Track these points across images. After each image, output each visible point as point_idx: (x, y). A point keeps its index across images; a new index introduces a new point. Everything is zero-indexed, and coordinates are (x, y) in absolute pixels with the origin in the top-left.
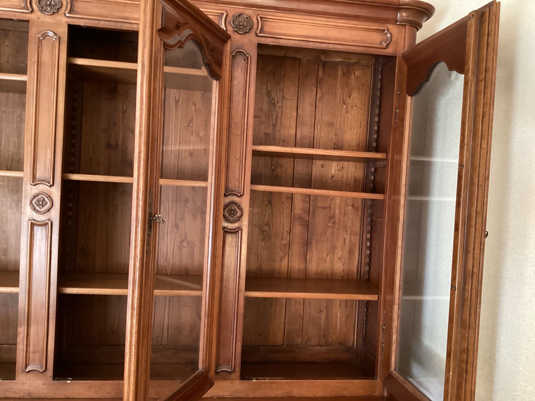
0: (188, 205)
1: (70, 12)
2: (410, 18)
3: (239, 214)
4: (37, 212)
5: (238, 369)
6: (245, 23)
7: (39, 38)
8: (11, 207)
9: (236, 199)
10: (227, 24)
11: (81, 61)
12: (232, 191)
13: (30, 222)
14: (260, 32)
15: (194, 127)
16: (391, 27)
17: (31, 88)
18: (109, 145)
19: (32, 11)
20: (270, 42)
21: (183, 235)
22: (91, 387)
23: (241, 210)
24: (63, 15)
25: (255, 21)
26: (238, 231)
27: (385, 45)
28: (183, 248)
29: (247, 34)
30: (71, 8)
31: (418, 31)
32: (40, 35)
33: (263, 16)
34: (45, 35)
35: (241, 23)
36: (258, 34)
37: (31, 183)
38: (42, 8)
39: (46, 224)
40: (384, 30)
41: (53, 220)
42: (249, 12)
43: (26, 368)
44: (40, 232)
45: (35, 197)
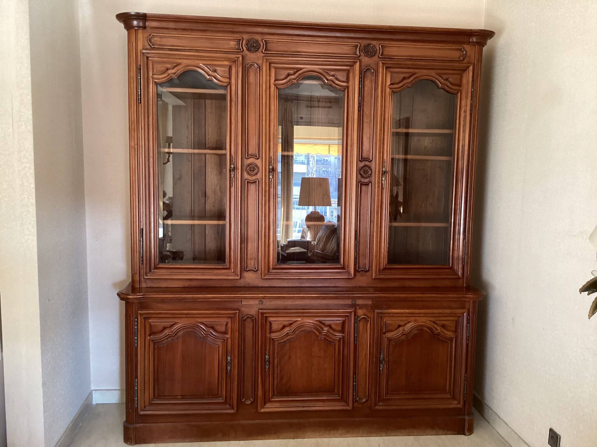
1: (265, 51)
2: (478, 41)
3: (370, 172)
4: (250, 175)
6: (372, 50)
9: (367, 163)
10: (360, 51)
12: (365, 158)
13: (246, 181)
14: (381, 55)
16: (466, 46)
17: (244, 98)
19: (243, 51)
23: (371, 170)
24: (261, 52)
25: (378, 48)
26: (369, 184)
27: (462, 59)
29: (373, 57)
30: (266, 47)
31: (484, 47)
32: (248, 66)
33: (383, 45)
34: (252, 65)
35: (369, 50)
36: (380, 57)
37: (246, 157)
38: (249, 48)
39: (256, 182)
40: (461, 49)
41: (259, 179)
42: (374, 42)
43: (246, 269)
44: (252, 187)
45: (249, 166)
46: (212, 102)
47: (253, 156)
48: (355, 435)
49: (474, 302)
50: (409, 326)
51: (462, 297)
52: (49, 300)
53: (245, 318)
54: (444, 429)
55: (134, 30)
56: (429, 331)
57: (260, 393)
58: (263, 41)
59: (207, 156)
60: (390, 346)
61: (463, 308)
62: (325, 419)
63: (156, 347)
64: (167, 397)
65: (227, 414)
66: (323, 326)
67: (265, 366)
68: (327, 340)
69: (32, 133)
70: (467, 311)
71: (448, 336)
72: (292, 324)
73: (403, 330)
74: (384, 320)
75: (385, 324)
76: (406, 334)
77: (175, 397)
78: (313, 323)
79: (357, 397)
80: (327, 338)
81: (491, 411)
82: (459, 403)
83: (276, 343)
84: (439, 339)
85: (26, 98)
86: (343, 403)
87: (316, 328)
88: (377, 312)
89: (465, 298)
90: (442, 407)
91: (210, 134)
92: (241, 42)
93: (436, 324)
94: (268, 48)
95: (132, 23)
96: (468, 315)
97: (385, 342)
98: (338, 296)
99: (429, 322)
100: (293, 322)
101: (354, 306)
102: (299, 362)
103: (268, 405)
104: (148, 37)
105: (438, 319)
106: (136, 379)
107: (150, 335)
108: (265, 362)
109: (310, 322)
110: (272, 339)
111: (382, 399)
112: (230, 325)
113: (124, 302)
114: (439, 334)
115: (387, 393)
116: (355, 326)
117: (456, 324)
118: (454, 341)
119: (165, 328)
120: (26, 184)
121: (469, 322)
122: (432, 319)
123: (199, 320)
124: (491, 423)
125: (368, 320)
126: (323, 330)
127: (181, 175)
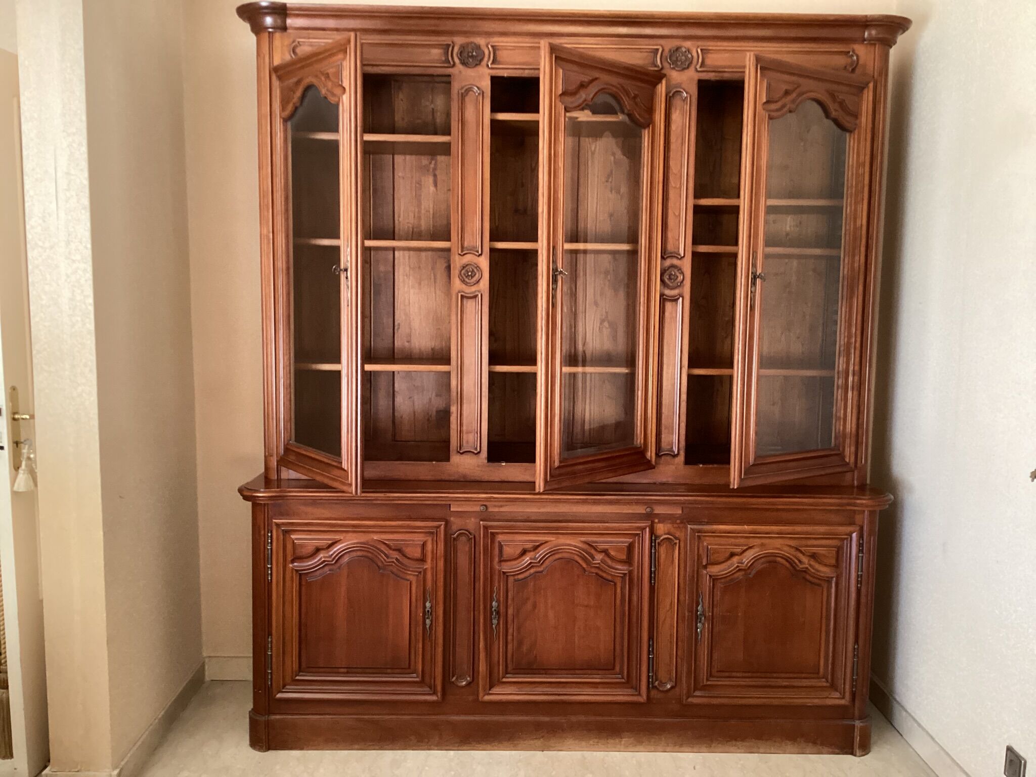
0: (609, 278)
1: (493, 63)
2: (880, 36)
3: (679, 279)
4: (466, 283)
5: (682, 453)
6: (683, 58)
7: (462, 94)
8: (413, 287)
9: (675, 262)
10: (663, 60)
11: (502, 116)
12: (671, 253)
13: (460, 294)
14: (701, 67)
15: (613, 182)
16: (857, 47)
17: (456, 149)
18: (516, 211)
19: (454, 65)
20: (711, 76)
21: (604, 313)
23: (682, 273)
24: (486, 66)
25: (695, 54)
26: (679, 298)
27: (851, 70)
28: (604, 329)
29: (686, 71)
30: (494, 57)
31: (891, 47)
32: (463, 91)
33: (704, 48)
34: (469, 90)
35: (679, 58)
36: (699, 69)
37: (460, 252)
38: (464, 60)
39: (475, 297)
40: (849, 52)
41: (482, 291)
42: (688, 44)
43: (460, 449)
44: (470, 305)
45: (464, 268)
46: (405, 159)
47: (472, 250)
48: (653, 748)
49: (872, 513)
50: (750, 555)
51: (849, 504)
52: (120, 497)
53: (455, 535)
54: (815, 743)
55: (267, 34)
56: (788, 565)
57: (482, 667)
58: (490, 46)
59: (396, 253)
60: (715, 590)
61: (852, 523)
62: (599, 718)
63: (303, 583)
64: (321, 670)
65: (425, 702)
66: (593, 551)
67: (491, 620)
68: (602, 577)
69: (88, 210)
70: (858, 528)
71: (822, 575)
72: (539, 546)
73: (738, 563)
74: (705, 544)
75: (706, 550)
76: (744, 570)
77: (334, 670)
78: (575, 546)
79: (656, 680)
80: (600, 573)
81: (904, 713)
82: (843, 698)
83: (511, 579)
84: (806, 580)
85: (79, 150)
86: (630, 691)
87: (580, 554)
88: (691, 528)
89: (855, 505)
90: (809, 702)
91: (402, 216)
92: (450, 49)
93: (801, 552)
94: (498, 59)
95: (263, 22)
96: (861, 536)
97: (707, 582)
98: (621, 500)
99: (786, 549)
100: (542, 544)
101: (650, 517)
102: (551, 614)
103: (495, 690)
104: (290, 45)
105: (804, 542)
106: (270, 637)
107: (293, 561)
108: (491, 613)
109: (571, 543)
110: (503, 572)
111: (701, 684)
112: (429, 547)
113: (250, 504)
114: (805, 571)
115: (710, 675)
116: (651, 552)
117: (838, 552)
118: (833, 585)
119: (318, 550)
120: (78, 298)
121: (863, 549)
122: (792, 543)
123: (376, 537)
124: (904, 736)
125: (676, 543)
126: (593, 558)
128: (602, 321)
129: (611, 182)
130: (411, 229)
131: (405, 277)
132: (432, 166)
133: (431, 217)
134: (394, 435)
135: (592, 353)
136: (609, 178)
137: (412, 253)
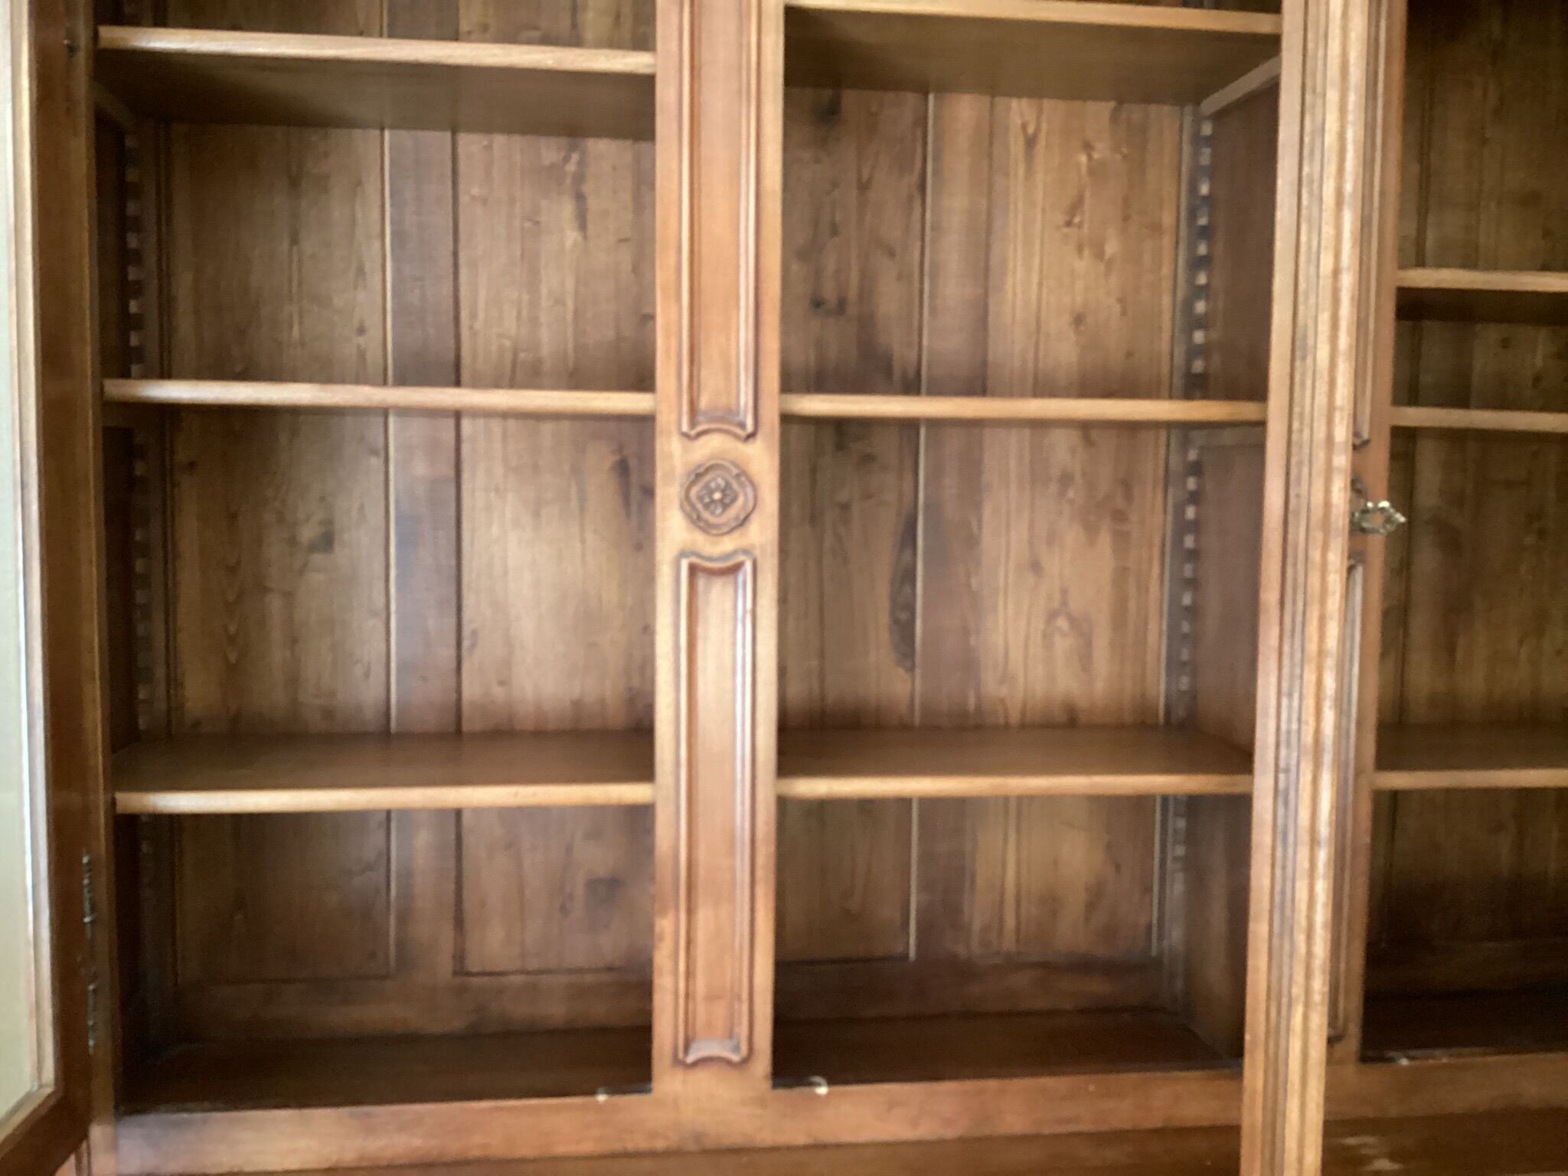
0: (1071, 494)
4: (707, 527)
5: (1356, 1032)
8: (516, 524)
13: (684, 565)
15: (1085, 226)
17: (673, 95)
18: (818, 302)
21: (1057, 596)
22: (892, 1105)
28: (1056, 637)
37: (685, 428)
39: (736, 569)
41: (757, 553)
43: (685, 1054)
44: (717, 597)
45: (699, 476)
46: (489, 148)
47: (725, 420)
59: (466, 424)
91: (481, 315)
127: (328, 523)
128: (1052, 616)
129: (1080, 225)
130: (509, 356)
131: (492, 495)
132: (571, 167)
133: (570, 317)
134: (459, 956)
135: (1025, 705)
136: (1073, 216)
137: (511, 423)
